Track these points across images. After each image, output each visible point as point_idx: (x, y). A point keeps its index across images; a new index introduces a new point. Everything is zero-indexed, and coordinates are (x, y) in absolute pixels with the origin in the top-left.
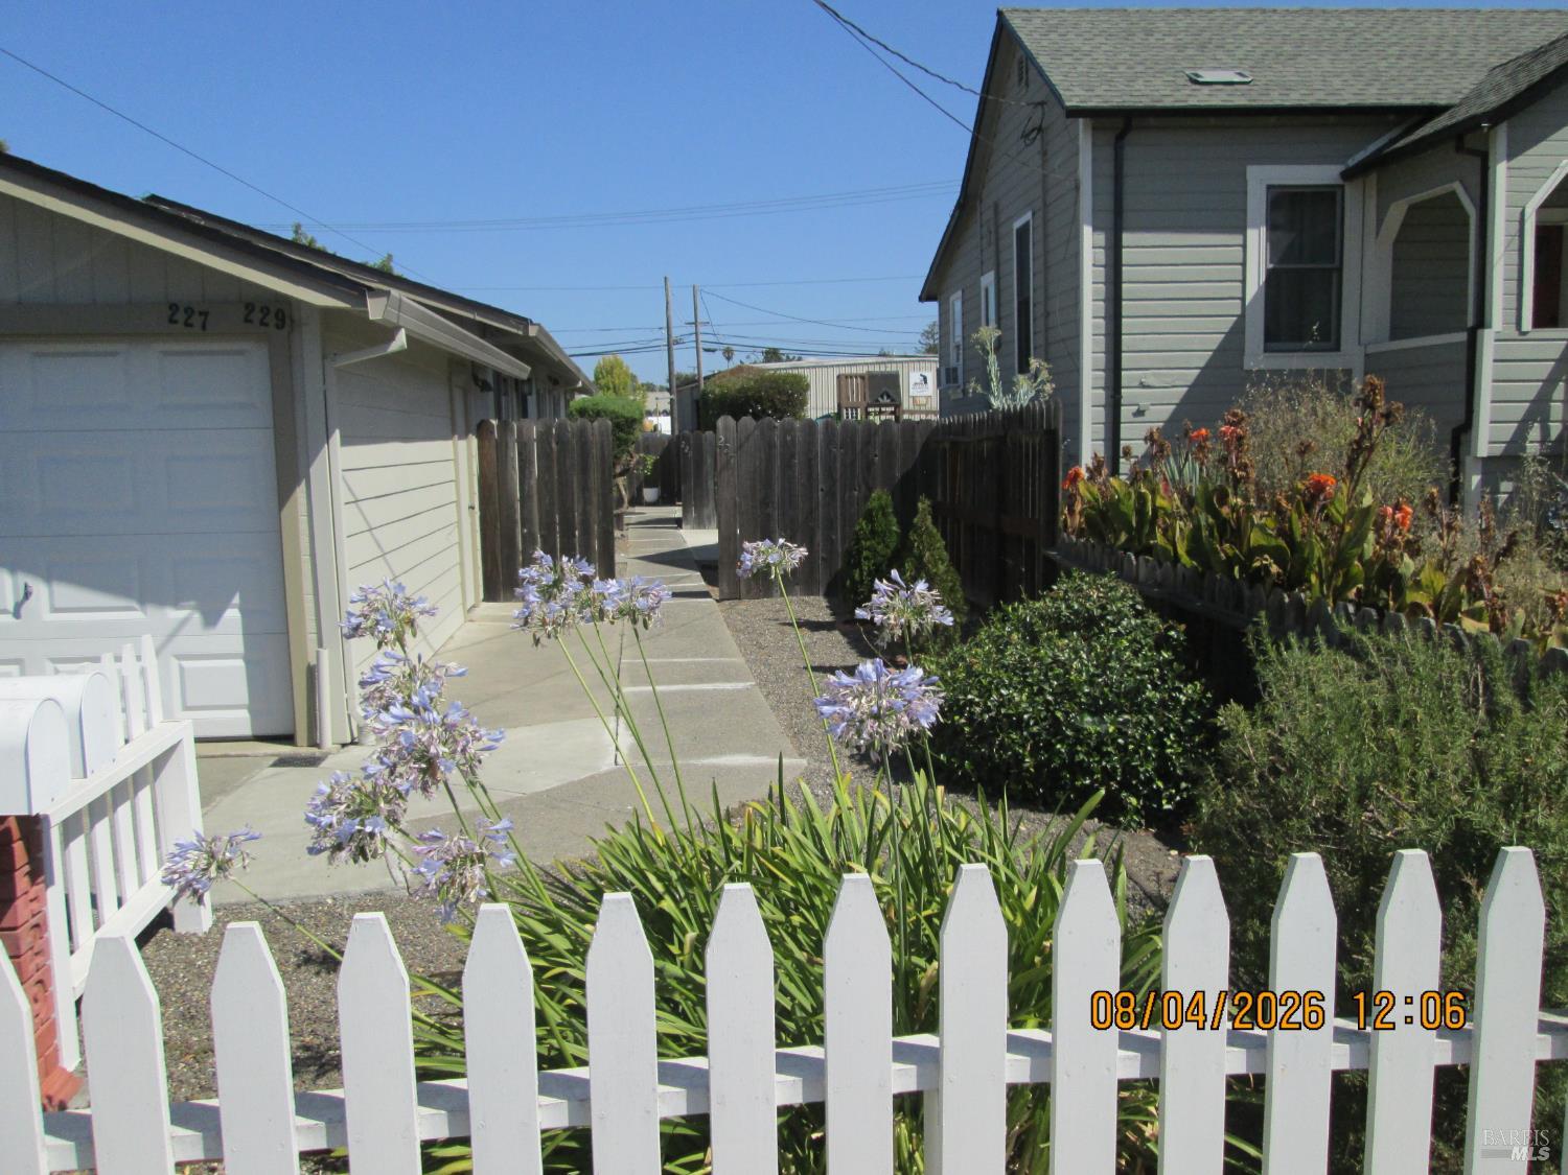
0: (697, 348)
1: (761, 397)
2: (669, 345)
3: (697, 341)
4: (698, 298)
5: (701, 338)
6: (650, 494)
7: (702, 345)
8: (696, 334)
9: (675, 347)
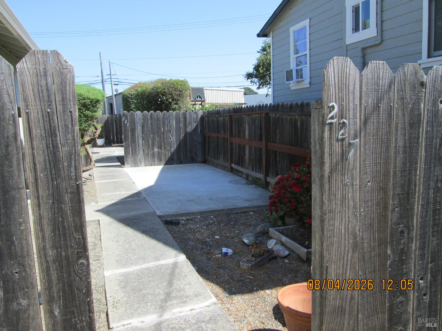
0: (111, 83)
1: (165, 92)
2: (102, 82)
3: (111, 81)
4: (111, 66)
5: (113, 80)
6: (100, 142)
7: (113, 83)
8: (111, 78)
9: (105, 83)
